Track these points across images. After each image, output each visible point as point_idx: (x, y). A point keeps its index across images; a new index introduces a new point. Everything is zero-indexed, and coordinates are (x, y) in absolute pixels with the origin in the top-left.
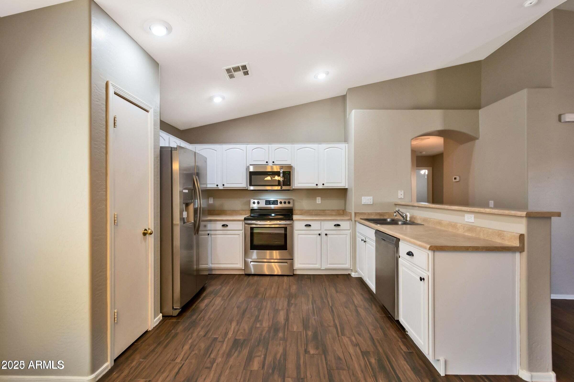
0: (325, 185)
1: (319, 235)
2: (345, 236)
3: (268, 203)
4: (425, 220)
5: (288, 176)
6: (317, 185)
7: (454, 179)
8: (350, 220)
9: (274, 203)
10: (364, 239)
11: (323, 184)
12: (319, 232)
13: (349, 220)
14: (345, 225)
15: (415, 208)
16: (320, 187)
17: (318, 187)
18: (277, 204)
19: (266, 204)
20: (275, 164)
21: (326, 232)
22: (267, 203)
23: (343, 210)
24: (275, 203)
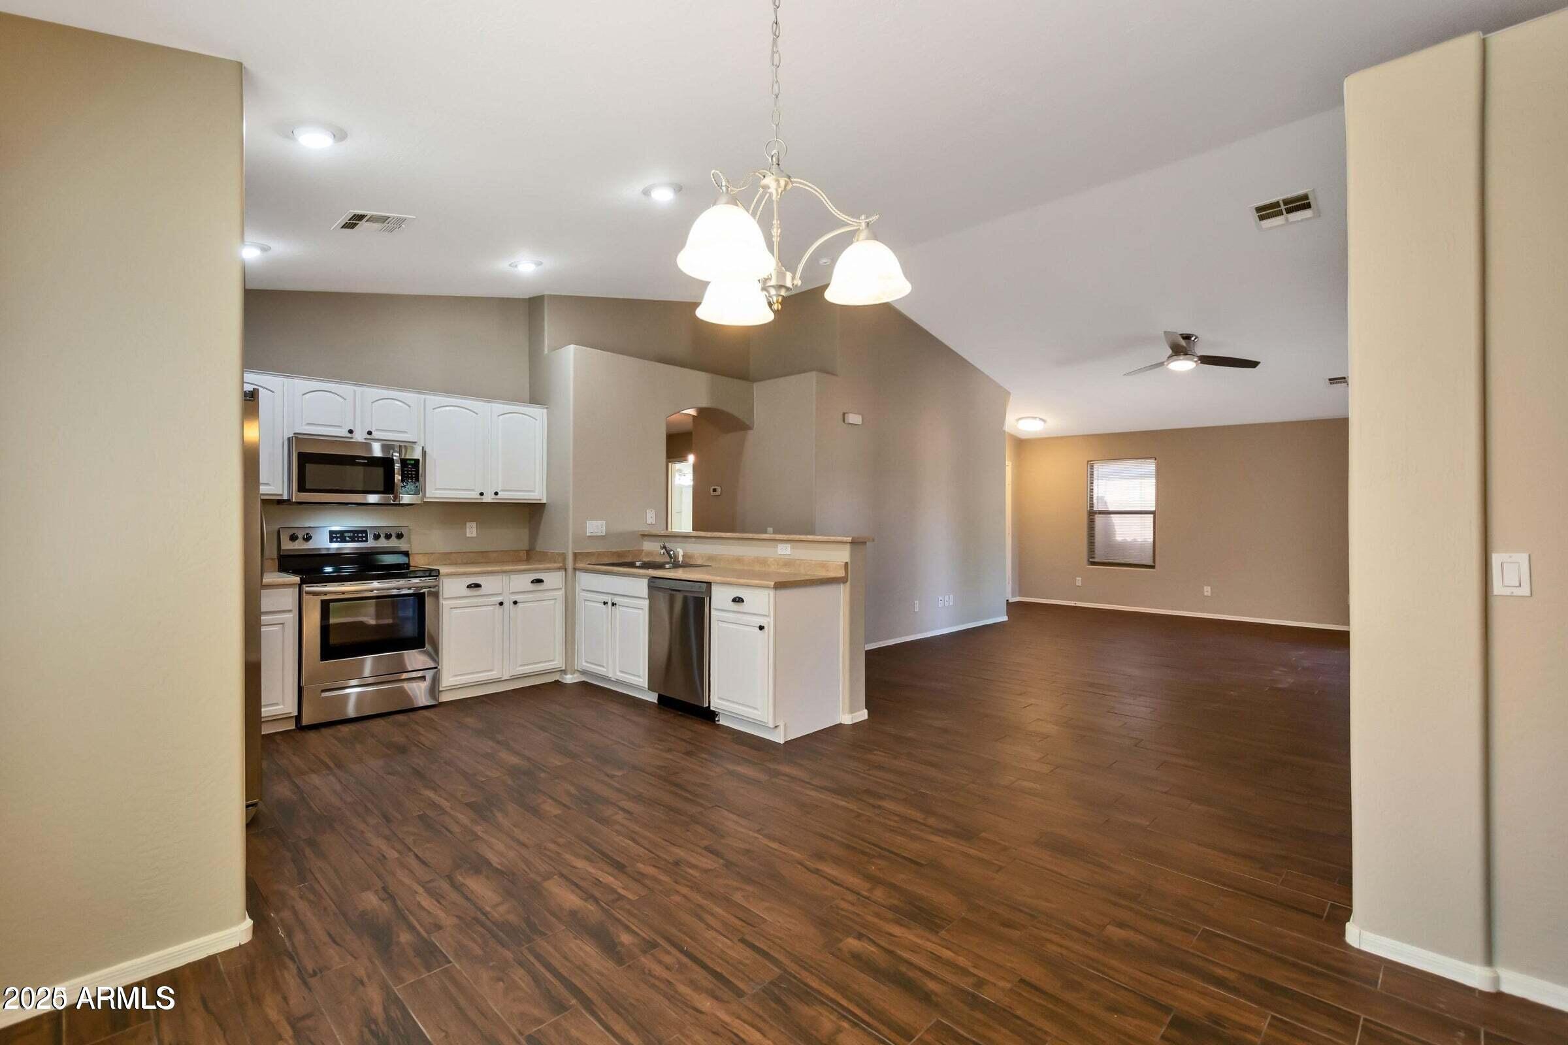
0: (501, 495)
1: (501, 604)
2: (552, 602)
3: (337, 537)
4: (711, 558)
5: (412, 471)
6: (482, 494)
7: (712, 490)
8: (562, 569)
9: (356, 537)
10: (608, 599)
11: (496, 494)
12: (500, 599)
13: (559, 569)
14: (554, 579)
15: (690, 540)
16: (488, 498)
17: (482, 499)
18: (367, 541)
19: (331, 541)
20: (373, 437)
21: (515, 598)
22: (335, 537)
23: (526, 551)
24: (358, 537)
